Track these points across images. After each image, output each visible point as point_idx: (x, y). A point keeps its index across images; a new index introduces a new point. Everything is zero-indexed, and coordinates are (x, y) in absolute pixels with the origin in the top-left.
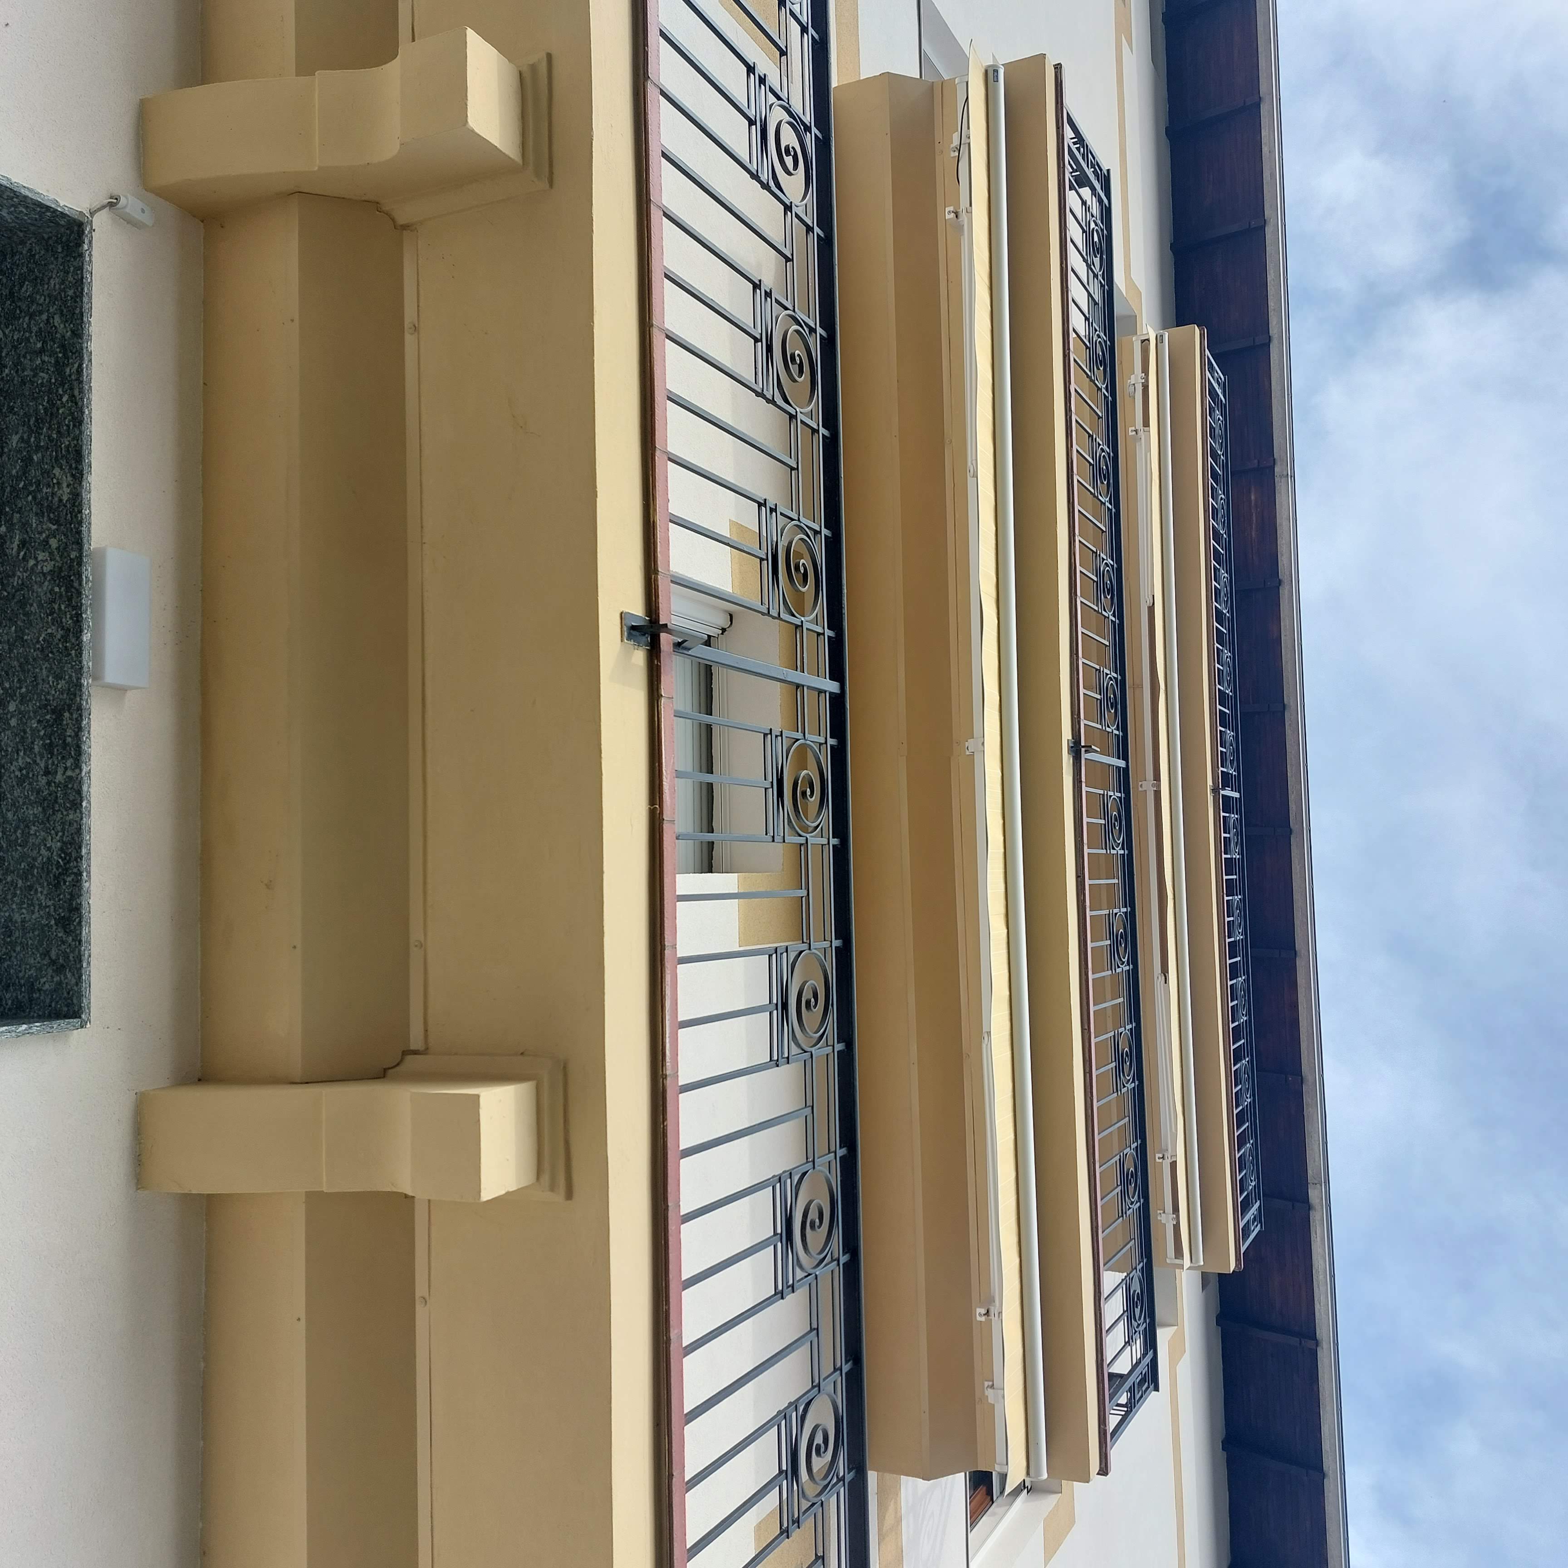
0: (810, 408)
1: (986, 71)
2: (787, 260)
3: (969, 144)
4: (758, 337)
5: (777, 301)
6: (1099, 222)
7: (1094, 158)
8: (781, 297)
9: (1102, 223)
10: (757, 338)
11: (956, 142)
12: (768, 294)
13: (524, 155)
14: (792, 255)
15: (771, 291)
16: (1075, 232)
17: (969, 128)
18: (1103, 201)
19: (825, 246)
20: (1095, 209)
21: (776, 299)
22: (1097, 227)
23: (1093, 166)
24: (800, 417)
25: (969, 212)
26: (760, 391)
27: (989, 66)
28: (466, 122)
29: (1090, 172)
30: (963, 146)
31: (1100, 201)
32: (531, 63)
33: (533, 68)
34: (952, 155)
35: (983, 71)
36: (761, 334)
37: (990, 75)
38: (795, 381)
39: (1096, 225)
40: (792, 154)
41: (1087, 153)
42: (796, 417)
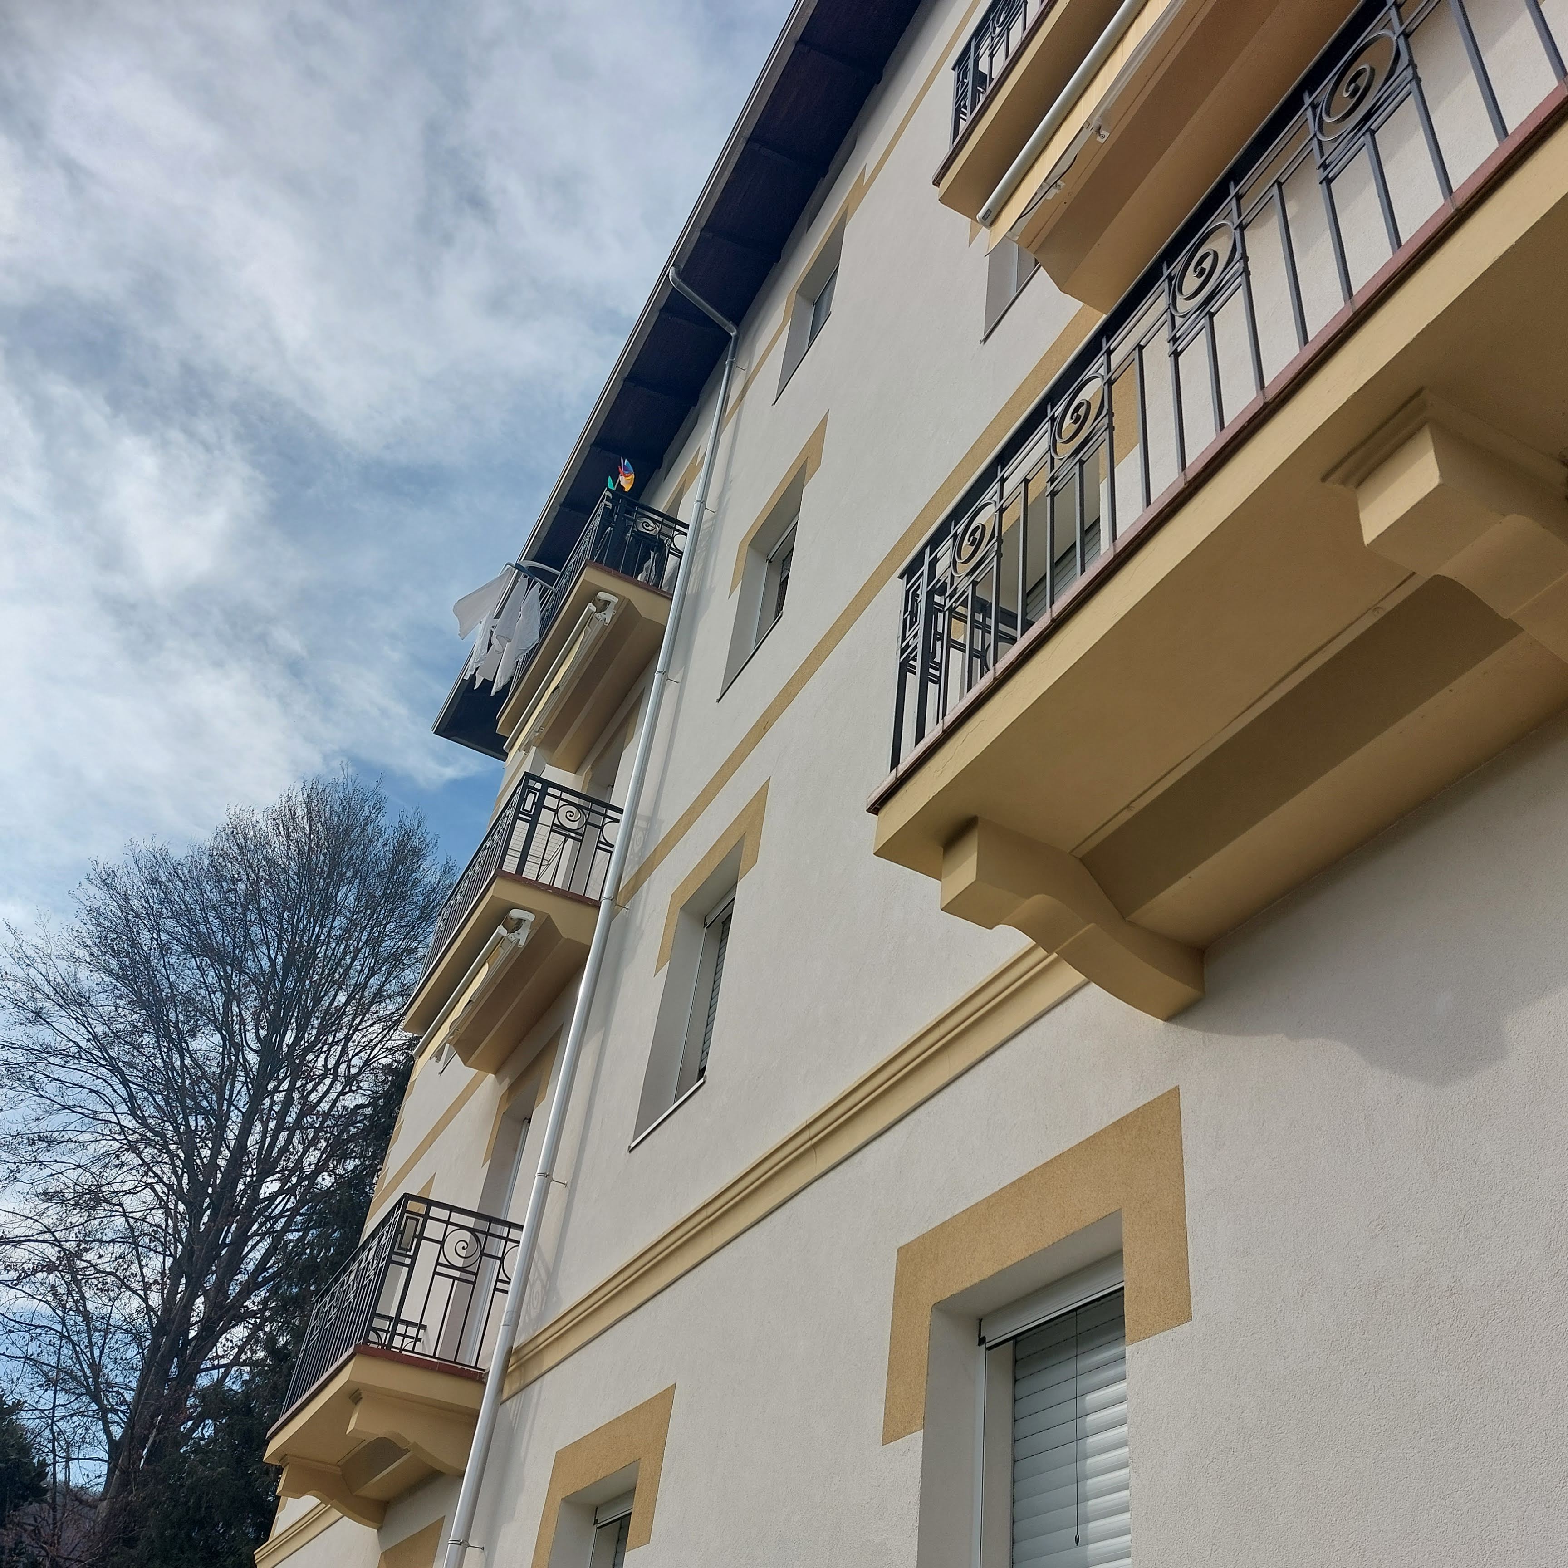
0: (1382, 32)
1: (992, 224)
2: (1280, 185)
3: (1045, 181)
4: (1368, 134)
5: (1322, 155)
6: (991, 29)
7: (958, 88)
8: (1315, 155)
9: (989, 26)
10: (1371, 134)
11: (1054, 191)
12: (1324, 166)
13: (1419, 429)
14: (1272, 186)
15: (1319, 167)
16: (1017, 34)
17: (1036, 194)
18: (975, 46)
19: (1236, 173)
20: (987, 42)
21: (1321, 157)
22: (996, 26)
23: (963, 83)
24: (1399, 30)
25: (1088, 123)
26: (1414, 82)
27: (986, 226)
28: (1439, 486)
29: (969, 80)
30: (1050, 183)
31: (977, 47)
32: (1342, 487)
33: (1344, 482)
34: (1064, 184)
35: (993, 228)
36: (1363, 134)
37: (991, 219)
38: (1373, 70)
39: (995, 28)
40: (1200, 267)
41: (960, 97)
42: (1403, 33)
